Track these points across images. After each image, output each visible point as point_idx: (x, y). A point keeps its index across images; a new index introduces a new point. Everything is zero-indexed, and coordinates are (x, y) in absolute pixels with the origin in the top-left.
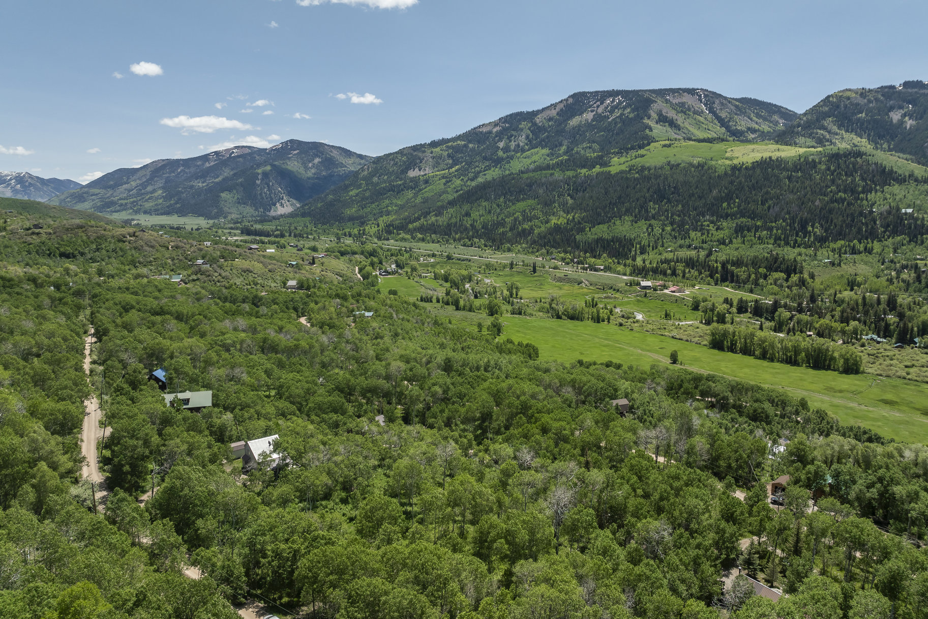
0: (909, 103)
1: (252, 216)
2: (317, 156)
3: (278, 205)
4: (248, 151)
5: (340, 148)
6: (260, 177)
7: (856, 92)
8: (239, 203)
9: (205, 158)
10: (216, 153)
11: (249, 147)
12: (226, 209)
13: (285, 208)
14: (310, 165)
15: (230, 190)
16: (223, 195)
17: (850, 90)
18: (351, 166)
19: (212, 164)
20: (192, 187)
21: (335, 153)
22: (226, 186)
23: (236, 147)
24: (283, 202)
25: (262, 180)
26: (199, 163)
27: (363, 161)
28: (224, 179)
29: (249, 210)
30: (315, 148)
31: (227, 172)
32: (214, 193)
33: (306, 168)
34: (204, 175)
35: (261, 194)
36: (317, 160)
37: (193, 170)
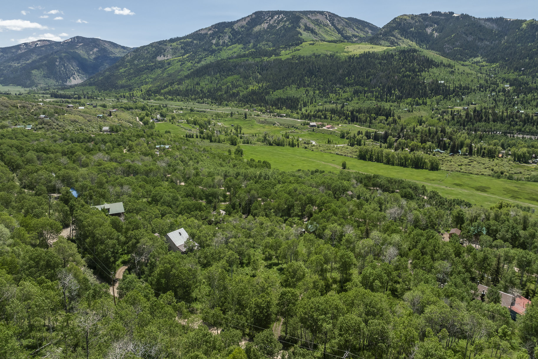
0: (435, 23)
1: (55, 85)
2: (95, 47)
3: (71, 78)
4: (47, 43)
5: (110, 42)
6: (58, 60)
7: (409, 16)
8: (45, 77)
9: (18, 47)
10: (25, 44)
11: (49, 41)
12: (36, 81)
13: (76, 80)
14: (91, 53)
15: (38, 68)
16: (34, 72)
17: (406, 15)
18: (118, 53)
19: (23, 51)
20: (10, 66)
21: (107, 46)
22: (35, 66)
23: (39, 41)
24: (75, 76)
25: (60, 62)
26: (14, 51)
27: (125, 51)
28: (32, 62)
29: (52, 82)
30: (94, 42)
31: (34, 57)
32: (27, 70)
33: (89, 55)
34: (18, 58)
35: (59, 71)
36: (95, 50)
37: (9, 55)
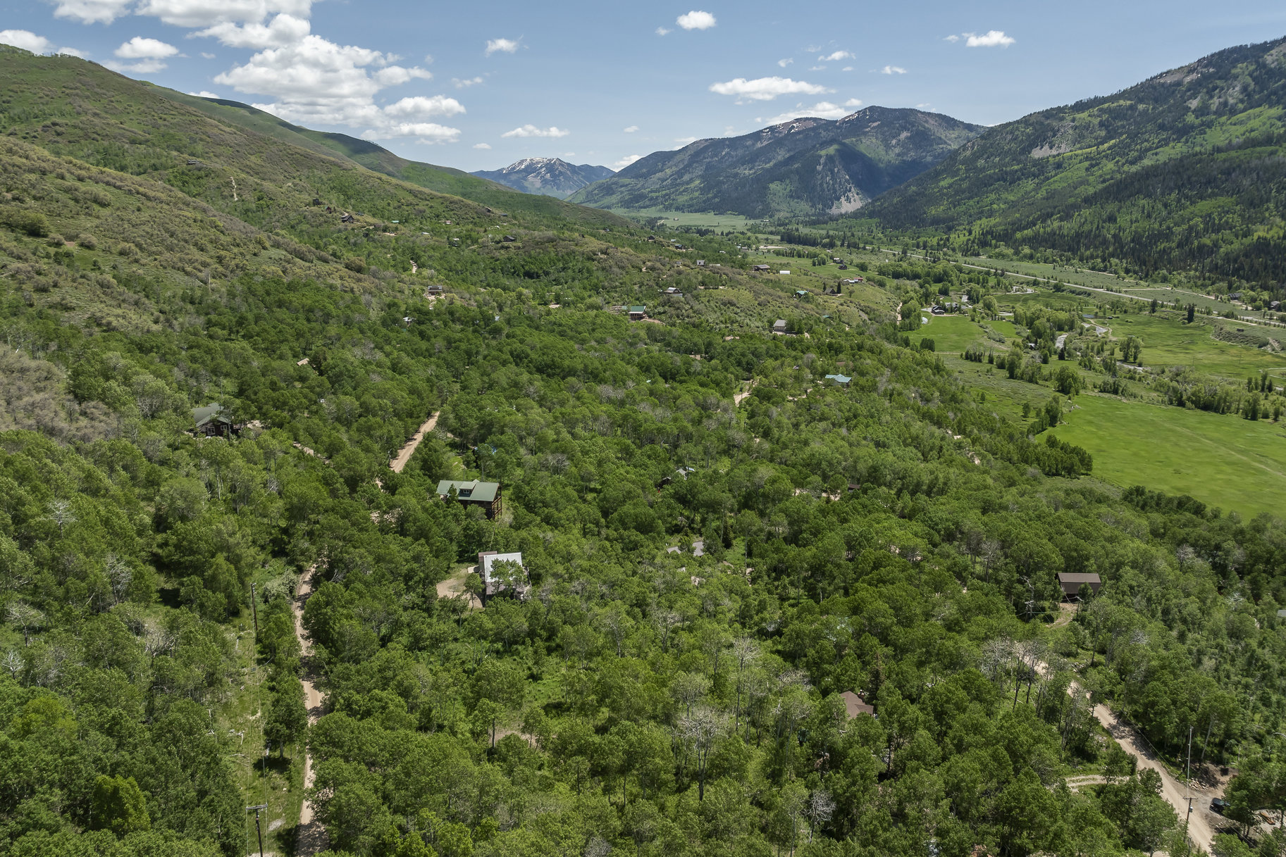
1: (807, 215)
2: (905, 128)
3: (843, 199)
4: (813, 124)
5: (939, 116)
6: (822, 161)
8: (791, 196)
9: (757, 136)
10: (772, 129)
11: (815, 119)
12: (773, 205)
13: (851, 203)
14: (894, 142)
15: (781, 179)
16: (772, 186)
18: (952, 141)
19: (765, 143)
20: (736, 175)
21: (931, 124)
22: (776, 175)
23: (797, 120)
24: (850, 195)
25: (825, 164)
26: (749, 143)
27: (972, 135)
28: (775, 165)
29: (804, 207)
30: (905, 117)
31: (782, 154)
32: (762, 182)
33: (888, 147)
34: (751, 159)
35: (821, 185)
36: (904, 135)
37: (740, 152)
